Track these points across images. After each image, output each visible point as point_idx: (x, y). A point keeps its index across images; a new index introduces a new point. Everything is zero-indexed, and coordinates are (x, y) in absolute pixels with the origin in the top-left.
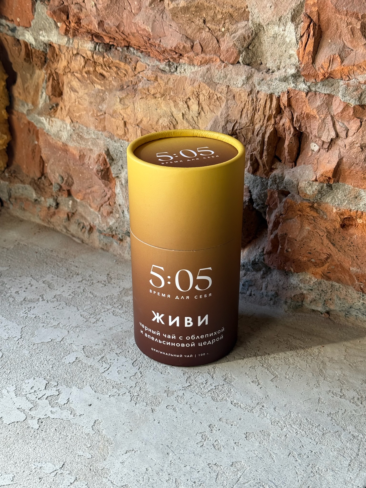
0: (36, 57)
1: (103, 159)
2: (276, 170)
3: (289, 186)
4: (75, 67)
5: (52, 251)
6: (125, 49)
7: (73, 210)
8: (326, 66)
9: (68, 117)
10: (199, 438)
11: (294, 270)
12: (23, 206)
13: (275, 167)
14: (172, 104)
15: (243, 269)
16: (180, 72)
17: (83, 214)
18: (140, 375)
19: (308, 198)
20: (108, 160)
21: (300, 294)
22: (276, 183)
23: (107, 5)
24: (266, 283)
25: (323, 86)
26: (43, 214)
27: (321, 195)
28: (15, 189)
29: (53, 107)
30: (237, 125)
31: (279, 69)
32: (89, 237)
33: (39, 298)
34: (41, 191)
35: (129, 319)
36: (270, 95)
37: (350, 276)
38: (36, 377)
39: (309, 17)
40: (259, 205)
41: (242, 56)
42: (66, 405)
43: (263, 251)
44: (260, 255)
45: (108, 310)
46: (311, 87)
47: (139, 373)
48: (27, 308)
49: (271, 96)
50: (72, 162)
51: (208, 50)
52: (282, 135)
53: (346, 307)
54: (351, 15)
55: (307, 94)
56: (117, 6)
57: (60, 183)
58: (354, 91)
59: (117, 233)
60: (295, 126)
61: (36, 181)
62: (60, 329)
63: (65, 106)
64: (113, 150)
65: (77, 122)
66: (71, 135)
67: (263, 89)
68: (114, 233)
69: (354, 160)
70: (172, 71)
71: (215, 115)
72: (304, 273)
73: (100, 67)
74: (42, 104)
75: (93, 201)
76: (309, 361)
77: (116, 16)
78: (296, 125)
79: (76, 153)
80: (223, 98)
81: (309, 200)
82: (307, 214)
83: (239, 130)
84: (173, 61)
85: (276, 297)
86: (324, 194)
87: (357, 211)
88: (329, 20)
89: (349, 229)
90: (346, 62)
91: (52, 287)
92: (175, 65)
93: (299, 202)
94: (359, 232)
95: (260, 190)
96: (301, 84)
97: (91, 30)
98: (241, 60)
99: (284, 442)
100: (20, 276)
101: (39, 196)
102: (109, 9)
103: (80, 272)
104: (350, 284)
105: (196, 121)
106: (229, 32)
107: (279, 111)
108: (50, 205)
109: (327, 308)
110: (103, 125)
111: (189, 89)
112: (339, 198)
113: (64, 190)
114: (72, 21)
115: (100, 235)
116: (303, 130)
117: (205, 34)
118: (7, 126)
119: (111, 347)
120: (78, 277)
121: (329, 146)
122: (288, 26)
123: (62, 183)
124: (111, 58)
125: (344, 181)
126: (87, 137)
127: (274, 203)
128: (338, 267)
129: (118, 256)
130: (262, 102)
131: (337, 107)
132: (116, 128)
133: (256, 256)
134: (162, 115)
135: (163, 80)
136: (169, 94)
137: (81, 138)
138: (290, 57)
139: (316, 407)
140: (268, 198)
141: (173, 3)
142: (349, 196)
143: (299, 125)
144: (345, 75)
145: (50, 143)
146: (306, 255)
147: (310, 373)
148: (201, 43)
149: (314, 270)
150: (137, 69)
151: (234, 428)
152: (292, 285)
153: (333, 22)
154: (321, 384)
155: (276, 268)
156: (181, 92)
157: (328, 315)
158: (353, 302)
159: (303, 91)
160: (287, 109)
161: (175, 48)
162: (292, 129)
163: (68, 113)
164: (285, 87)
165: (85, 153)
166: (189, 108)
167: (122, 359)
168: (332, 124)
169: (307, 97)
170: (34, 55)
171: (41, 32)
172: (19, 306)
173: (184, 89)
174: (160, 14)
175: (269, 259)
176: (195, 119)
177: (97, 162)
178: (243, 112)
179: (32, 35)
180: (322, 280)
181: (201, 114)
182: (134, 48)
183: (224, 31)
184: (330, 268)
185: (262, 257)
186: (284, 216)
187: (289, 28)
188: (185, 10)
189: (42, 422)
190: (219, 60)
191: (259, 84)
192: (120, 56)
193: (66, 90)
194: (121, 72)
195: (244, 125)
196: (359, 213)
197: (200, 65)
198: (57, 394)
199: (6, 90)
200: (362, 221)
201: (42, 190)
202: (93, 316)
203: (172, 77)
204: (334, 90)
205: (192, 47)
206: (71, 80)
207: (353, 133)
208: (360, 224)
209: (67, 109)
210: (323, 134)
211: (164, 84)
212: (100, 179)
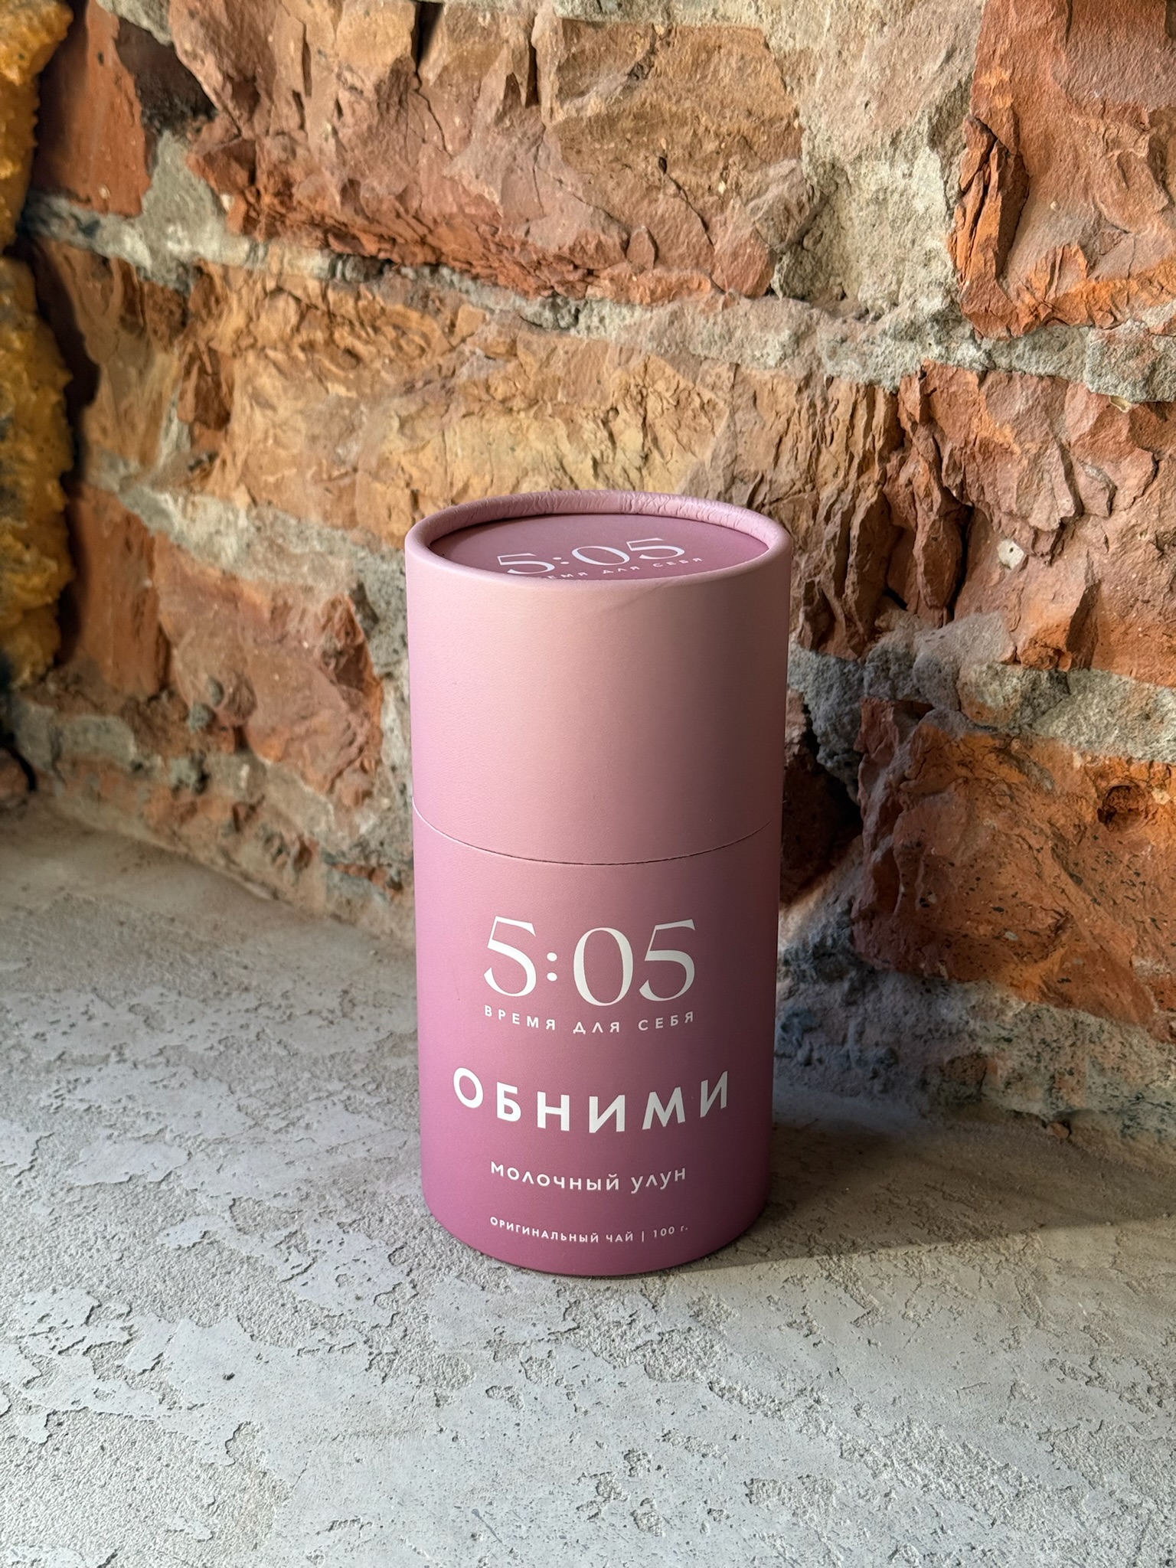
0: (153, 308)
1: (344, 616)
2: (889, 634)
3: (927, 684)
4: (268, 330)
5: (172, 920)
6: (427, 271)
7: (251, 795)
8: (1040, 283)
9: (243, 488)
10: (587, 1491)
11: (949, 973)
12: (97, 787)
13: (883, 625)
14: (562, 431)
15: (786, 975)
16: (588, 328)
17: (283, 807)
18: (409, 1291)
19: (990, 723)
20: (358, 618)
21: (972, 1055)
22: (887, 678)
23: (370, 128)
24: (859, 1019)
25: (1033, 349)
26: (157, 809)
27: (1034, 712)
28: (72, 731)
29: (199, 462)
30: (764, 489)
31: (895, 305)
32: (297, 880)
33: (108, 1056)
34: (154, 736)
35: (396, 1123)
36: (867, 387)
37: (1137, 991)
38: (59, 1288)
39: (985, 128)
40: (835, 754)
41: (781, 268)
42: (147, 1374)
43: (848, 911)
44: (840, 925)
45: (330, 1094)
46: (995, 354)
47: (409, 1287)
48: (63, 1083)
49: (870, 389)
50: (250, 634)
51: (675, 254)
52: (906, 520)
53: (1122, 1099)
54: (1117, 113)
55: (983, 377)
56: (399, 131)
57: (210, 701)
58: (1129, 357)
59: (384, 861)
60: (945, 484)
61: (142, 707)
62: (164, 1148)
63: (234, 455)
64: (375, 588)
65: (270, 503)
66: (248, 546)
67: (846, 369)
68: (373, 862)
69: (1137, 589)
70: (563, 324)
71: (694, 460)
72: (983, 983)
73: (347, 328)
74: (168, 455)
75: (313, 762)
76: (990, 1268)
77: (396, 163)
78: (952, 482)
79: (263, 601)
80: (721, 404)
81: (995, 729)
82: (986, 775)
83: (771, 503)
84: (567, 291)
85: (889, 1066)
86: (1044, 707)
87: (1151, 763)
88: (1048, 137)
89: (1126, 828)
90: (1104, 268)
91: (154, 1024)
92: (573, 304)
93: (961, 735)
94: (1159, 834)
95: (839, 704)
96: (964, 346)
97: (323, 218)
98: (776, 281)
99: (880, 1514)
100: (58, 991)
101: (147, 751)
102: (376, 143)
103: (254, 983)
104: (1136, 1020)
105: (637, 483)
106: (739, 194)
107: (897, 439)
108: (180, 781)
109: (1060, 1103)
110: (347, 509)
111: (613, 379)
112: (1093, 719)
113: (223, 729)
114: (266, 189)
115: (329, 872)
116: (973, 498)
117: (666, 204)
118: (61, 533)
119: (323, 1204)
120: (244, 995)
121: (1054, 547)
122: (919, 163)
123: (218, 703)
124: (379, 298)
125: (1108, 661)
126: (298, 551)
127: (882, 745)
128: (1095, 962)
129: (383, 938)
130: (843, 412)
131: (1078, 416)
132: (384, 513)
133: (825, 927)
134: (529, 468)
135: (534, 353)
136: (551, 400)
137: (281, 552)
138: (928, 258)
139: (1001, 1411)
140: (863, 729)
141: (566, 107)
142: (1124, 711)
143: (958, 481)
144: (1100, 309)
145: (185, 578)
146: (988, 916)
147: (989, 1306)
148: (654, 232)
149: (1015, 974)
150: (457, 329)
151: (709, 1465)
152: (944, 1027)
153: (1064, 142)
154: (1023, 1339)
155: (892, 966)
156: (591, 390)
157: (1066, 1131)
158: (1147, 1080)
159: (971, 368)
160: (922, 431)
161: (572, 250)
162: (937, 495)
163: (244, 475)
164: (912, 358)
165: (290, 601)
166: (613, 443)
167: (357, 1242)
168: (1062, 471)
169: (984, 388)
170: (149, 303)
171: (171, 229)
172: (38, 1075)
173: (599, 382)
174: (529, 149)
175: (870, 937)
176: (634, 475)
177: (324, 628)
178: (782, 447)
179: (144, 236)
180: (1044, 1006)
181: (651, 457)
182: (453, 270)
183: (726, 191)
184: (1068, 964)
185: (847, 932)
186: (912, 783)
187: (925, 166)
188: (603, 128)
189: (60, 1424)
190: (709, 285)
191: (833, 354)
192: (407, 292)
193: (240, 403)
194: (410, 342)
195: (785, 489)
196: (1158, 768)
197: (649, 305)
198: (123, 1341)
199: (64, 422)
200: (1167, 798)
201: (160, 734)
202: (277, 1110)
203: (563, 344)
204: (1069, 362)
205: (625, 246)
206: (256, 373)
207: (1129, 500)
208: (1163, 807)
209: (239, 463)
210: (1035, 506)
211: (536, 366)
212: (332, 682)
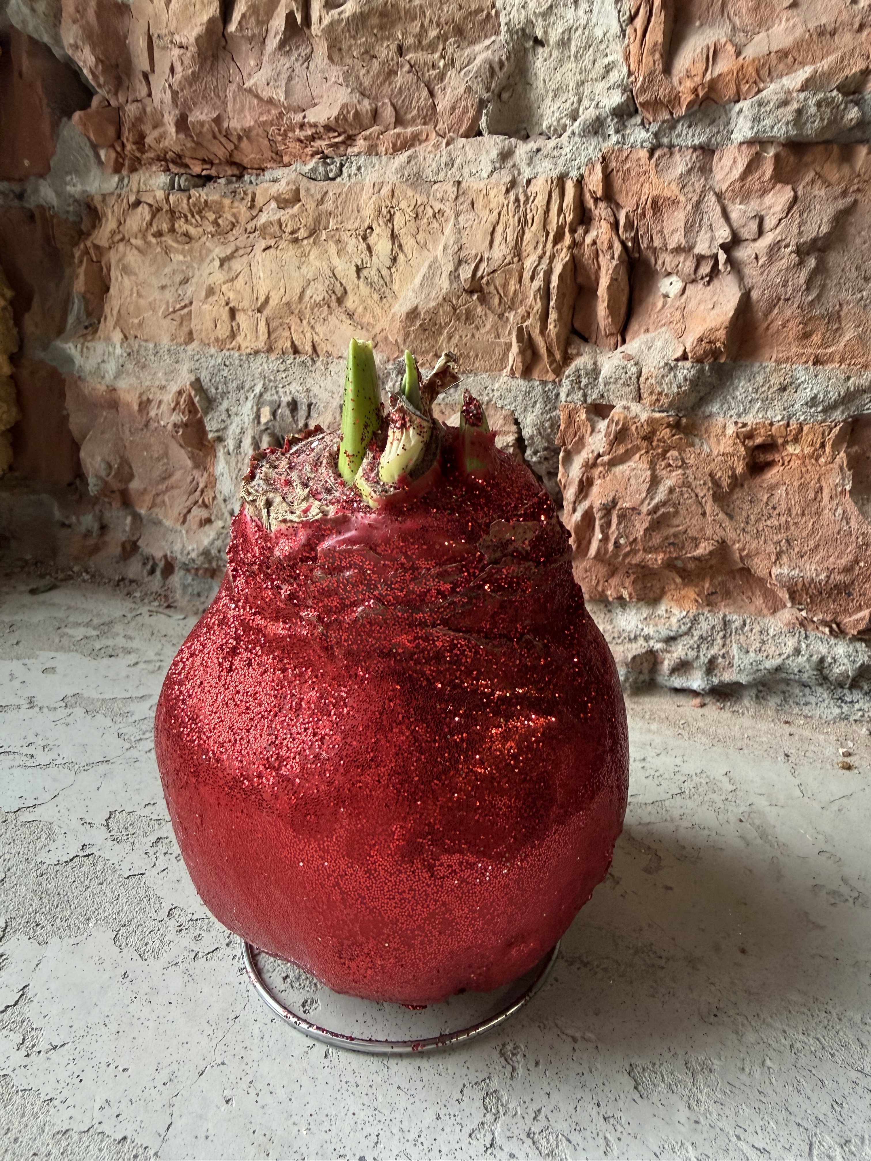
0: (60, 233)
1: (188, 399)
2: (579, 358)
3: (613, 388)
4: (132, 229)
6: (234, 179)
7: (133, 535)
8: (699, 68)
9: (118, 329)
11: (628, 595)
13: (574, 352)
14: (333, 250)
19: (665, 407)
20: (196, 400)
21: (647, 652)
22: (580, 388)
26: (75, 549)
27: (695, 397)
28: (20, 507)
29: (91, 324)
30: (483, 265)
32: (164, 583)
34: (71, 505)
36: (558, 179)
40: (538, 452)
41: (487, 113)
46: (660, 135)
49: (561, 180)
50: (127, 428)
51: (409, 116)
53: (764, 671)
55: (651, 152)
56: (213, 76)
57: (103, 473)
59: (221, 563)
60: (623, 237)
63: (112, 311)
64: (208, 379)
65: (136, 337)
66: (123, 366)
67: (540, 170)
70: (331, 175)
71: (429, 254)
73: (183, 220)
75: (172, 507)
77: (211, 99)
78: (626, 236)
79: (133, 401)
80: (448, 211)
81: (669, 411)
82: (662, 446)
83: (488, 275)
84: (333, 152)
86: (702, 393)
87: (788, 423)
89: (765, 475)
90: (749, 51)
93: (644, 418)
94: (793, 476)
95: (542, 414)
96: (637, 131)
97: (165, 153)
98: (483, 123)
102: (198, 84)
105: (388, 279)
106: (454, 66)
107: (583, 214)
108: (88, 531)
109: (714, 679)
110: (187, 330)
111: (369, 206)
112: (739, 398)
113: (113, 492)
114: (128, 140)
115: (185, 575)
117: (402, 79)
121: (712, 269)
123: (109, 475)
124: (203, 195)
125: (750, 354)
127: (577, 438)
128: (735, 577)
130: (541, 198)
131: (726, 171)
132: (212, 325)
134: (311, 279)
135: (312, 197)
136: (325, 228)
137: (144, 367)
138: (607, 70)
140: (562, 429)
141: (330, 14)
142: (765, 388)
143: (632, 234)
144: (749, 81)
145: (85, 399)
146: (664, 549)
148: (395, 100)
149: (675, 593)
150: (256, 203)
156: (353, 217)
158: (783, 656)
159: (642, 147)
160: (602, 205)
162: (617, 247)
163: (118, 320)
164: (595, 149)
165: (151, 397)
166: (371, 252)
168: (718, 209)
169: (653, 160)
170: (57, 230)
171: (68, 178)
173: (358, 211)
174: (303, 63)
176: (385, 272)
177: (174, 409)
178: (496, 234)
179: (53, 185)
180: (700, 612)
181: (397, 259)
182: (251, 174)
183: (445, 66)
184: (715, 581)
186: (605, 458)
187: (602, 2)
188: (357, 25)
190: (434, 134)
191: (530, 162)
192: (222, 191)
193: (114, 276)
194: (225, 220)
195: (498, 263)
196: (793, 426)
197: (391, 154)
200: (799, 448)
203: (333, 188)
204: (718, 132)
205: (375, 113)
206: (124, 255)
207: (774, 222)
208: (797, 455)
209: (115, 313)
210: (698, 239)
211: (313, 205)
212: (181, 446)
